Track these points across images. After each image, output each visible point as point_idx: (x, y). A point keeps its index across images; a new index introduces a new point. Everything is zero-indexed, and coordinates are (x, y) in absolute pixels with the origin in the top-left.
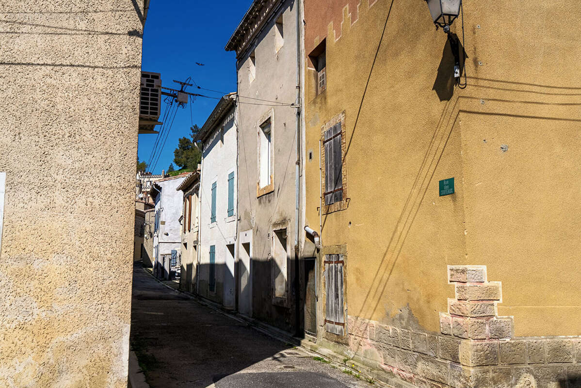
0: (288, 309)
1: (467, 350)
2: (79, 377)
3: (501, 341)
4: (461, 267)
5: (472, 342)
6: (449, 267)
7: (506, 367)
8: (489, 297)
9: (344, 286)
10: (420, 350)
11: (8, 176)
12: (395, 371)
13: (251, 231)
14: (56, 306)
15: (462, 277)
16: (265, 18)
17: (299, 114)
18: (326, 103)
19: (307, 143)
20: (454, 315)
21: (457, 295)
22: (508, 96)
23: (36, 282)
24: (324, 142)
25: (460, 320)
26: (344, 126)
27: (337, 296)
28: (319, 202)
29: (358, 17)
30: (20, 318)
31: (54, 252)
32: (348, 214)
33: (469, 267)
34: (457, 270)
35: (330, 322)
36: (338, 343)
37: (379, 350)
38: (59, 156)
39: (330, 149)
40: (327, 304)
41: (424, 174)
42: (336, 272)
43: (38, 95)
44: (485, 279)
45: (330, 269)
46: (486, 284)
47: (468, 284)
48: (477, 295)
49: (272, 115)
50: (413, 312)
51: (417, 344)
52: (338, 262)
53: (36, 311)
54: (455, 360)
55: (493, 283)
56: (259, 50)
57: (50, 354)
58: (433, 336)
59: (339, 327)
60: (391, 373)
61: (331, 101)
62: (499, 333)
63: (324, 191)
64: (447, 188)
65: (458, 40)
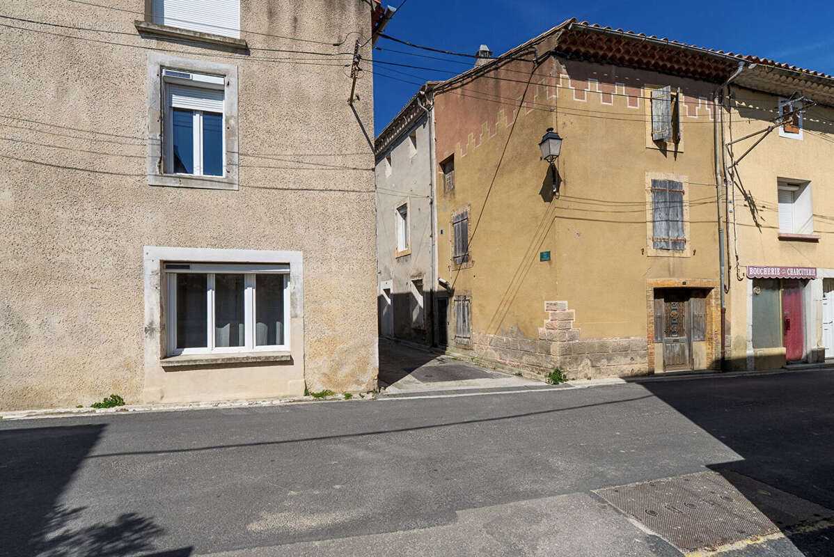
0: (425, 331)
1: (556, 348)
2: (352, 367)
3: (574, 342)
4: (554, 302)
5: (559, 343)
6: (546, 302)
7: (576, 355)
8: (568, 318)
9: (470, 315)
10: (525, 349)
11: (304, 253)
12: (507, 362)
13: (392, 280)
14: (337, 328)
15: (554, 308)
16: (400, 132)
17: (431, 203)
18: (454, 198)
19: (438, 223)
20: (547, 329)
21: (550, 318)
22: (588, 207)
23: (325, 315)
24: (453, 224)
25: (551, 331)
26: (470, 214)
27: (464, 321)
28: (451, 263)
29: (481, 143)
30: (319, 336)
31: (334, 297)
32: (474, 270)
33: (559, 302)
34: (551, 304)
35: (459, 337)
36: (465, 349)
37: (496, 351)
38: (332, 241)
39: (459, 228)
40: (457, 327)
41: (532, 248)
42: (463, 307)
43: (317, 204)
44: (567, 308)
45: (459, 305)
46: (567, 311)
47: (557, 312)
48: (562, 317)
49: (408, 201)
50: (521, 329)
51: (523, 346)
52: (465, 300)
53: (326, 331)
54: (548, 353)
55: (571, 311)
56: (393, 154)
57: (336, 355)
58: (534, 341)
59: (466, 340)
60: (505, 364)
61: (458, 197)
62: (573, 338)
63: (454, 255)
64: (546, 257)
65: (555, 168)
